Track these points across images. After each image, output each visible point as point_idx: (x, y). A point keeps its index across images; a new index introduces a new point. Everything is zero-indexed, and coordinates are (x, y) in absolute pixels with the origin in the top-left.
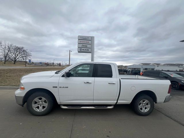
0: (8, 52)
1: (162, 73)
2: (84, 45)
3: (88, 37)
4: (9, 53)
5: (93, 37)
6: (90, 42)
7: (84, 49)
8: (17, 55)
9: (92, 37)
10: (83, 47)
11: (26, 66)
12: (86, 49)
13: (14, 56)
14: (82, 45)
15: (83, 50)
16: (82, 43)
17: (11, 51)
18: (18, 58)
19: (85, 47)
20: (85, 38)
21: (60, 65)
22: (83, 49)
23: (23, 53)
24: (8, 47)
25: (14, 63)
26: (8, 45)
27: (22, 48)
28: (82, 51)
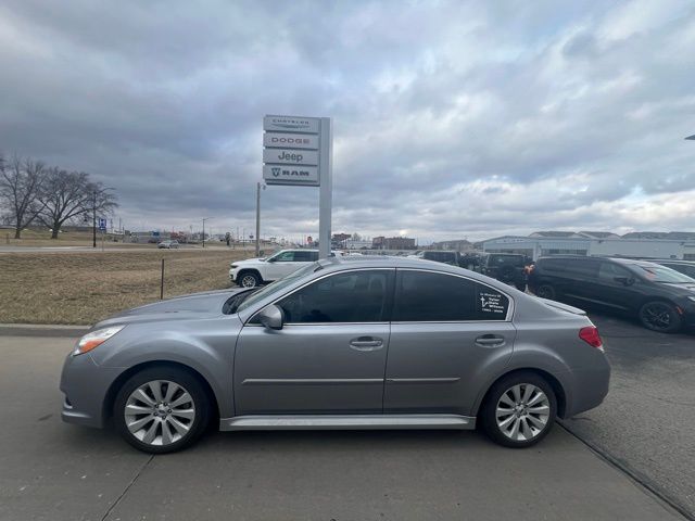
0: (28, 195)
1: (613, 267)
2: (287, 152)
3: (306, 121)
4: (33, 195)
5: (327, 120)
6: (313, 141)
7: (291, 169)
8: (65, 205)
9: (320, 120)
10: (285, 161)
11: (95, 245)
12: (299, 169)
13: (54, 209)
14: (280, 152)
15: (284, 173)
16: (279, 144)
17: (42, 190)
18: (67, 217)
19: (295, 162)
20: (290, 124)
21: (227, 240)
22: (283, 168)
23: (85, 197)
24: (26, 175)
25: (55, 236)
26: (26, 166)
27: (83, 177)
28: (281, 177)
